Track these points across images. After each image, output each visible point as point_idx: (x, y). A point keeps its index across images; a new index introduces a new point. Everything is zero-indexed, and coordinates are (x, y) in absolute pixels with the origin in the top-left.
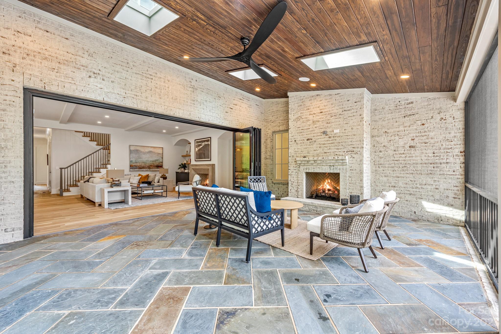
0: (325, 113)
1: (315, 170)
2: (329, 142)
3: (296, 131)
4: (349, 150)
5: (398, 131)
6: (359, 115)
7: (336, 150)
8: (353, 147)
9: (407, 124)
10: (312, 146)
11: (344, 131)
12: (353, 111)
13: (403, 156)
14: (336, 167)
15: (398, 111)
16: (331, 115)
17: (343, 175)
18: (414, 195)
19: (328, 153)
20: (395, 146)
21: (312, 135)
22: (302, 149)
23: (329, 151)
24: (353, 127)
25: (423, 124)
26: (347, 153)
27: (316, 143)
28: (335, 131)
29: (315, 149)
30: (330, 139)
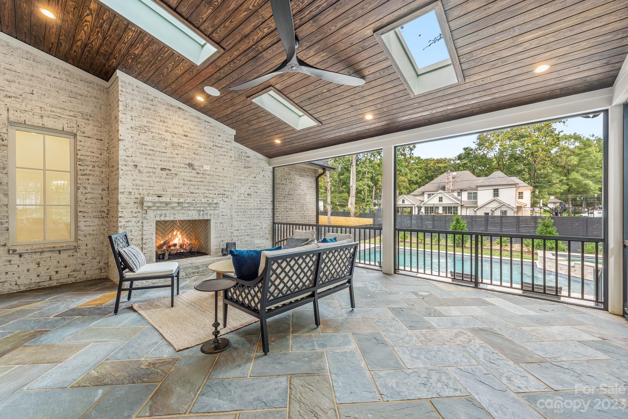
0: (191, 139)
1: (176, 216)
2: (196, 179)
3: (138, 148)
4: (220, 193)
5: (241, 179)
6: (229, 156)
7: (205, 191)
8: (224, 189)
9: (246, 175)
10: (170, 181)
11: (215, 170)
12: (223, 149)
13: (244, 202)
14: (207, 212)
15: (240, 160)
16: (199, 144)
17: (215, 221)
18: (250, 235)
19: (196, 193)
20: (239, 192)
21: (172, 164)
22: (152, 182)
23: (197, 191)
24: (224, 167)
25: (255, 177)
26: (218, 196)
27: (177, 177)
28: (206, 167)
29: (176, 185)
30: (199, 176)
